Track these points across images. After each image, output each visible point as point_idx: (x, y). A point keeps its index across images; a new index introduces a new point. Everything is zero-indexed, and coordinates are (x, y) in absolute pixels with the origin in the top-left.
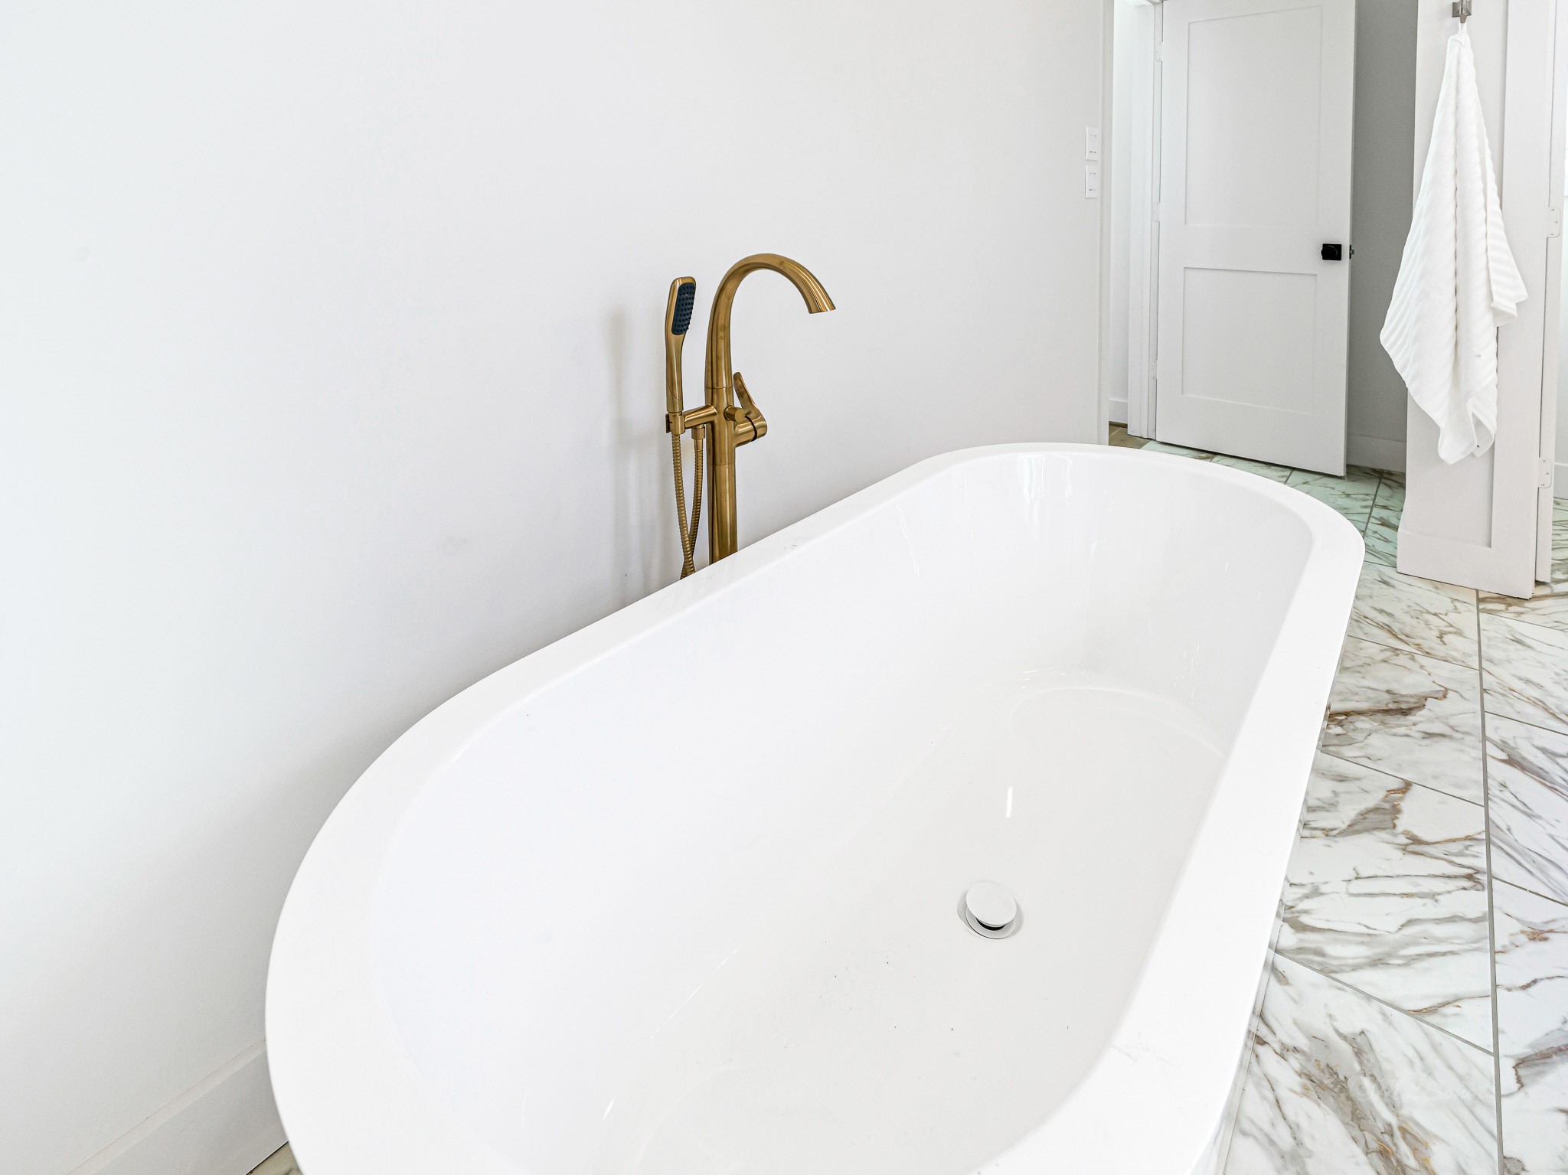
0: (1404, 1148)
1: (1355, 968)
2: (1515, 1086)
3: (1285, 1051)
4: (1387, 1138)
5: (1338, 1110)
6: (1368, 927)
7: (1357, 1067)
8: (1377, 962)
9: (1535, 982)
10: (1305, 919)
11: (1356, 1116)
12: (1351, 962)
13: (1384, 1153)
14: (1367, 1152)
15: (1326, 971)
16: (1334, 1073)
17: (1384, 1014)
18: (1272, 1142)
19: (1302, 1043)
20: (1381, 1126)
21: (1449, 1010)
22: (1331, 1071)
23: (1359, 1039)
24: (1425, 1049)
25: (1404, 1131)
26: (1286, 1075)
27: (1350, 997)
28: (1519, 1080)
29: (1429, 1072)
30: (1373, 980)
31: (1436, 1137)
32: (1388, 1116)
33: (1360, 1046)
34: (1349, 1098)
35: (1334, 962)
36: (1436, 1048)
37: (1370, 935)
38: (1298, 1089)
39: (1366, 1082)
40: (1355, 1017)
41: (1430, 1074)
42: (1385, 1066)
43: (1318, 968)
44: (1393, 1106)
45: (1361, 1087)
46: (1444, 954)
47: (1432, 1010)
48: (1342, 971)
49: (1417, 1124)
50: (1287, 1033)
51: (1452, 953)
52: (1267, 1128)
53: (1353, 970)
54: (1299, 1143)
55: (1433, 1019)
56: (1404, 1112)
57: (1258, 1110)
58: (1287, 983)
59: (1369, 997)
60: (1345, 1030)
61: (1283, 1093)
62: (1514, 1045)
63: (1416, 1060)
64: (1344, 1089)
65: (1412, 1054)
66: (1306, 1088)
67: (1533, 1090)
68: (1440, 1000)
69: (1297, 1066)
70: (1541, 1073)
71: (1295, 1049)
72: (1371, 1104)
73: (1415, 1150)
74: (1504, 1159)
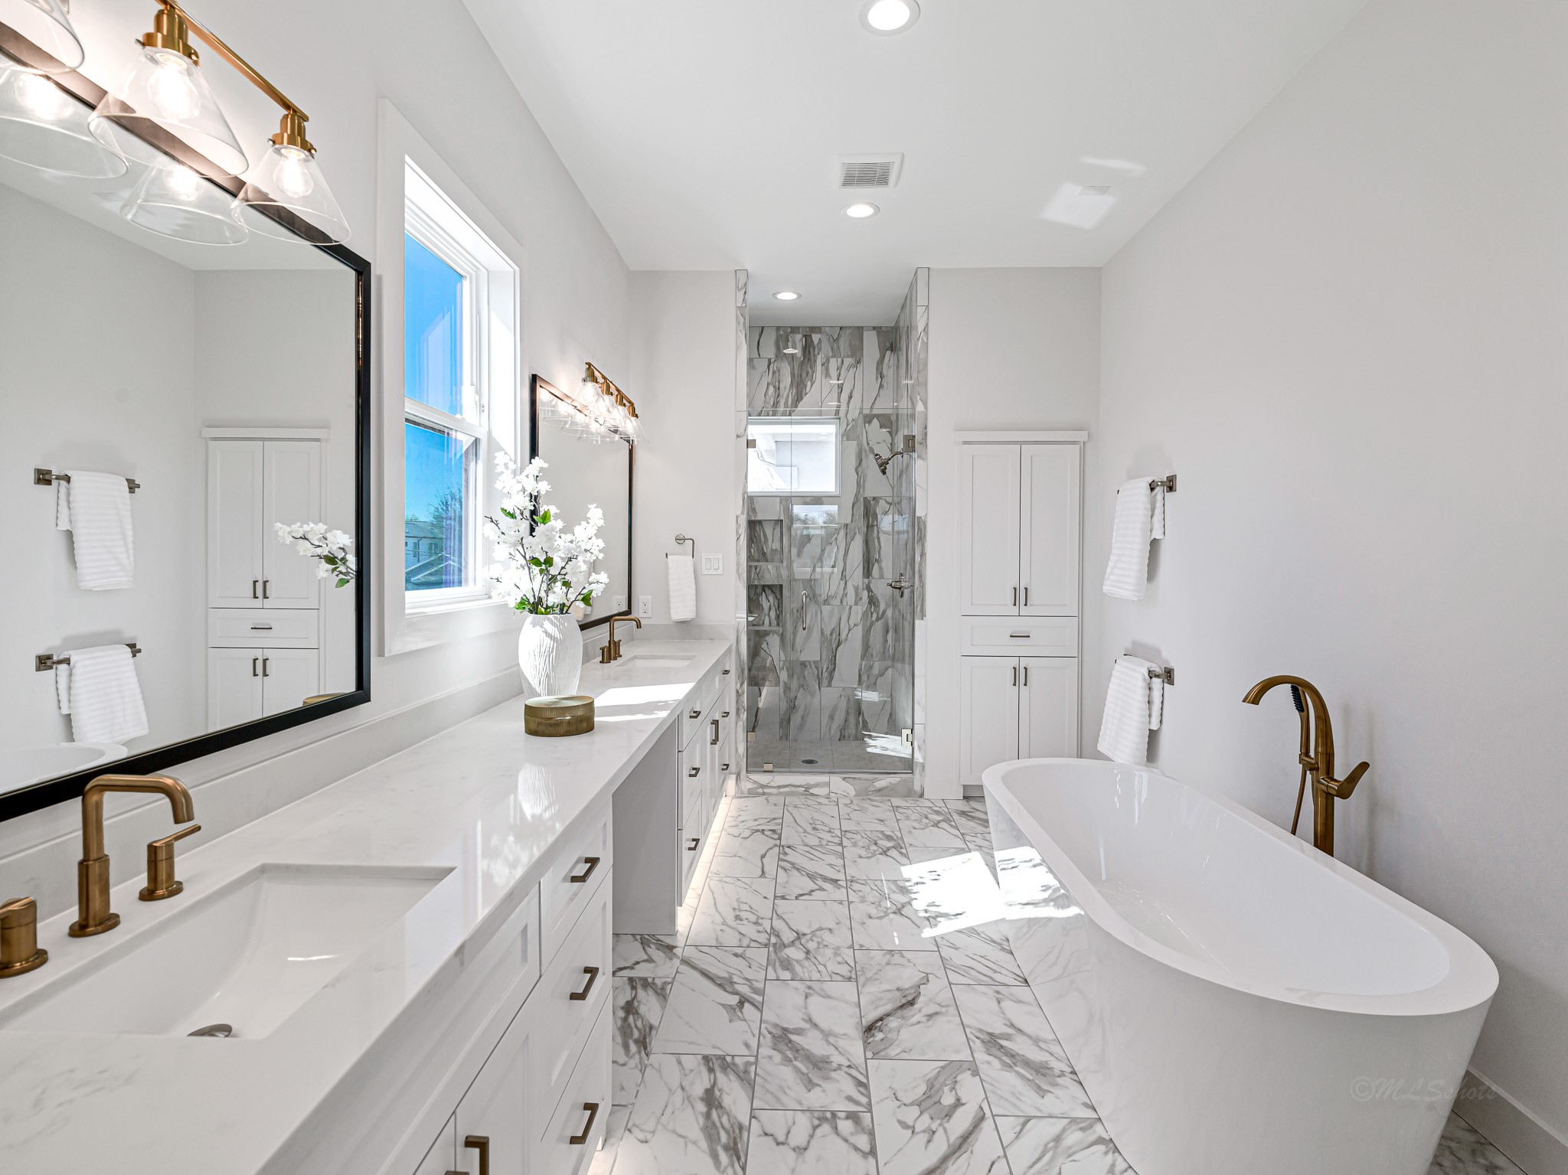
0: (1009, 1062)
1: (1064, 1130)
2: (983, 1106)
3: (1062, 1074)
4: (1014, 1061)
5: (1033, 1062)
6: (1074, 1161)
7: (1037, 1081)
8: (1058, 1139)
9: (990, 1171)
10: (1101, 1148)
11: (1027, 1063)
12: (1068, 1132)
13: (1013, 1056)
14: (1018, 1054)
15: (1074, 1121)
16: (1043, 1075)
17: (1040, 1111)
18: (1045, 1042)
19: (1059, 1080)
20: (1018, 1064)
21: (1018, 1129)
22: (1044, 1075)
23: (1042, 1093)
24: (1018, 1103)
25: (1011, 1067)
26: (1058, 1066)
27: (1056, 1111)
28: (981, 1108)
29: (1013, 1094)
30: (1054, 1127)
31: (1001, 1070)
32: (1017, 1069)
33: (1042, 1092)
34: (1033, 1068)
35: (1074, 1128)
36: (1015, 1106)
37: (1070, 1156)
38: (1049, 1062)
39: (1031, 1077)
40: (1049, 1104)
41: (1012, 1093)
42: (1028, 1087)
43: (1078, 1120)
44: (1018, 1073)
45: (1031, 1075)
46: (1034, 1163)
47: (1024, 1125)
48: (1068, 1124)
49: (1007, 1071)
50: (1066, 1081)
51: (1031, 1167)
52: (1050, 1045)
53: (1064, 1128)
54: (1038, 1046)
55: (1022, 1120)
56: (1014, 1073)
57: (1056, 1049)
58: (1083, 1104)
59: (1050, 1117)
60: (1049, 1095)
61: (1052, 1058)
62: (988, 1125)
63: (1020, 1096)
64: (1036, 1071)
65: (1022, 1098)
66: (1048, 1064)
67: (976, 1107)
68: (1023, 1132)
69: (1055, 1071)
70: (974, 1117)
71: (1059, 1076)
72: (1024, 1069)
73: (1005, 1062)
74: (978, 1075)
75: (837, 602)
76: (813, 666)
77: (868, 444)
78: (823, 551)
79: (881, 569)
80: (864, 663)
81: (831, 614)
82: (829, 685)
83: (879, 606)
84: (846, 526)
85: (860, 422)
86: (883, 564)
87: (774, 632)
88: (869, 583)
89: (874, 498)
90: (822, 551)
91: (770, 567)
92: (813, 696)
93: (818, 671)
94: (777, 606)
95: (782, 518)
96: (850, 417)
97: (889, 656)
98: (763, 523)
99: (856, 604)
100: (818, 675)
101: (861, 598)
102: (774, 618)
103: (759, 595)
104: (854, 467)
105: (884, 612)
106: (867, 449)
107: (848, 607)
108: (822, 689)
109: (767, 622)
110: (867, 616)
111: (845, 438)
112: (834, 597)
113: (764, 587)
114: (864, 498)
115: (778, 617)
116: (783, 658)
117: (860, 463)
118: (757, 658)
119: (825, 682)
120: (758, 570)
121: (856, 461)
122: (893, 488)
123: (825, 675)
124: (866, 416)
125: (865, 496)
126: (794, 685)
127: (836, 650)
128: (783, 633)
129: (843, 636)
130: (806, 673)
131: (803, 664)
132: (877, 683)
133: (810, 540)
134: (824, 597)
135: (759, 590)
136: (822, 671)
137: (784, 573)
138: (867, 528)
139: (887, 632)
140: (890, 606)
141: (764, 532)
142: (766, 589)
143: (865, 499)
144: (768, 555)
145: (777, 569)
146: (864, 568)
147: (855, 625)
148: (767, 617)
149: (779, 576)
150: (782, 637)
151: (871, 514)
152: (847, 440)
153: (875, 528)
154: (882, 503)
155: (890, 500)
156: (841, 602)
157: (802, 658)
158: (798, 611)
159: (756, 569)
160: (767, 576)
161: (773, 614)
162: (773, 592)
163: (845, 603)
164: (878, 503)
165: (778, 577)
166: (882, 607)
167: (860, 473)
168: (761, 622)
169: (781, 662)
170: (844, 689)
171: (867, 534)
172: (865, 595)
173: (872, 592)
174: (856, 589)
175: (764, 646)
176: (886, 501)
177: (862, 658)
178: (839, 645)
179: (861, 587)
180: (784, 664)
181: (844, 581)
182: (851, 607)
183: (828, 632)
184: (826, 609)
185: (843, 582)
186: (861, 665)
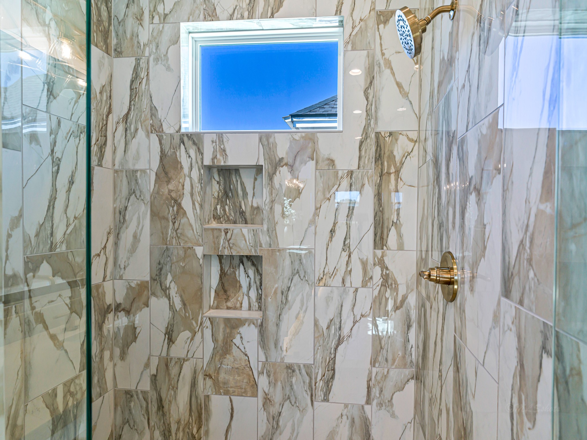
75: (337, 281)
76: (303, 372)
77: (383, 54)
78: (318, 209)
79: (400, 236)
80: (374, 370)
81: (328, 299)
82: (326, 399)
83: (396, 289)
84: (351, 173)
85: (372, 22)
86: (404, 230)
87: (251, 322)
88: (382, 256)
89: (391, 134)
90: (316, 209)
91: (245, 231)
92: (303, 411)
93: (311, 379)
94: (258, 283)
95: (262, 162)
96: (357, 16)
97: (411, 362)
98: (242, 171)
99: (364, 284)
100: (310, 383)
101: (371, 278)
102: (254, 300)
103: (235, 268)
104: (363, 87)
105: (405, 298)
106: (382, 62)
107: (352, 290)
108: (315, 403)
109: (245, 304)
110: (380, 304)
111: (349, 47)
112: (333, 275)
113: (241, 259)
114: (376, 133)
115: (259, 298)
116: (263, 358)
117: (371, 83)
118: (228, 356)
119: (320, 395)
120: (229, 235)
121: (366, 80)
122: (419, 119)
123: (320, 384)
124: (380, 14)
125: (378, 130)
126: (277, 396)
127: (336, 349)
128: (262, 323)
129: (346, 331)
130: (294, 380)
131: (290, 368)
132: (394, 401)
133: (300, 193)
134: (318, 274)
135: (236, 261)
136: (316, 378)
137: (264, 239)
138: (381, 176)
139: (409, 327)
140: (412, 290)
141: (242, 184)
142: (245, 260)
143: (378, 134)
144: (248, 215)
145: (255, 233)
146: (375, 235)
147: (362, 316)
148: (246, 298)
149: (257, 243)
150: (262, 328)
151: (386, 155)
152: (354, 49)
153: (393, 176)
154: (402, 140)
155: (414, 135)
156: (343, 281)
157: (288, 360)
158: (282, 293)
159: (226, 233)
160: (242, 244)
161: (253, 294)
162: (253, 264)
163: (348, 284)
164: (397, 140)
165: (255, 246)
166: (402, 290)
167: (370, 97)
168: (238, 305)
169: (260, 364)
170: (346, 406)
171: (380, 186)
172: (377, 273)
173: (387, 269)
174: (364, 264)
175: (237, 340)
176: (408, 138)
177: (373, 363)
178: (339, 342)
179: (371, 261)
180: (264, 367)
181: (347, 253)
182: (356, 290)
183: (324, 324)
184: (321, 291)
185: (345, 254)
186: (370, 373)
